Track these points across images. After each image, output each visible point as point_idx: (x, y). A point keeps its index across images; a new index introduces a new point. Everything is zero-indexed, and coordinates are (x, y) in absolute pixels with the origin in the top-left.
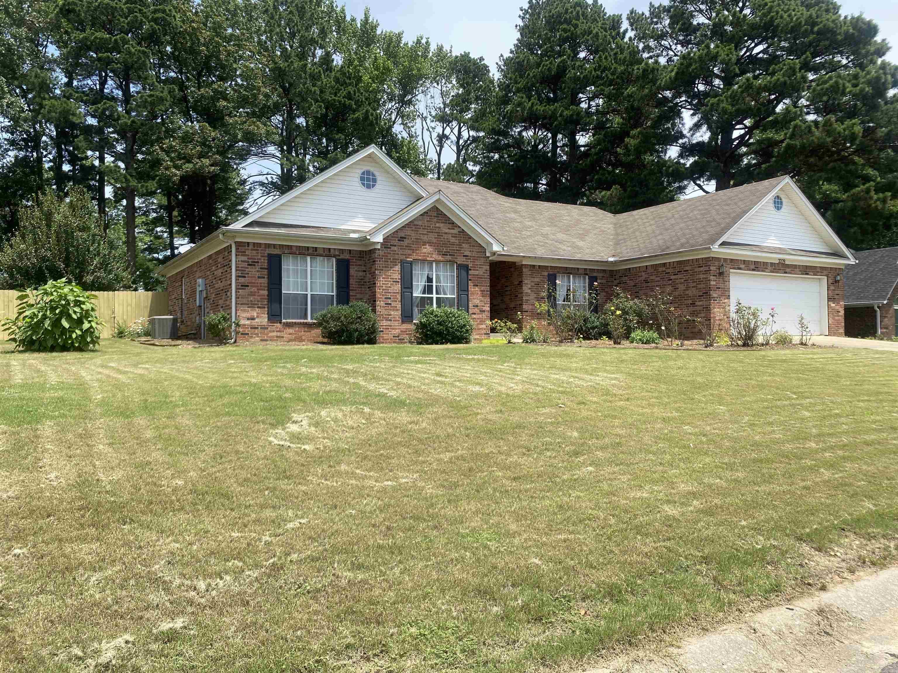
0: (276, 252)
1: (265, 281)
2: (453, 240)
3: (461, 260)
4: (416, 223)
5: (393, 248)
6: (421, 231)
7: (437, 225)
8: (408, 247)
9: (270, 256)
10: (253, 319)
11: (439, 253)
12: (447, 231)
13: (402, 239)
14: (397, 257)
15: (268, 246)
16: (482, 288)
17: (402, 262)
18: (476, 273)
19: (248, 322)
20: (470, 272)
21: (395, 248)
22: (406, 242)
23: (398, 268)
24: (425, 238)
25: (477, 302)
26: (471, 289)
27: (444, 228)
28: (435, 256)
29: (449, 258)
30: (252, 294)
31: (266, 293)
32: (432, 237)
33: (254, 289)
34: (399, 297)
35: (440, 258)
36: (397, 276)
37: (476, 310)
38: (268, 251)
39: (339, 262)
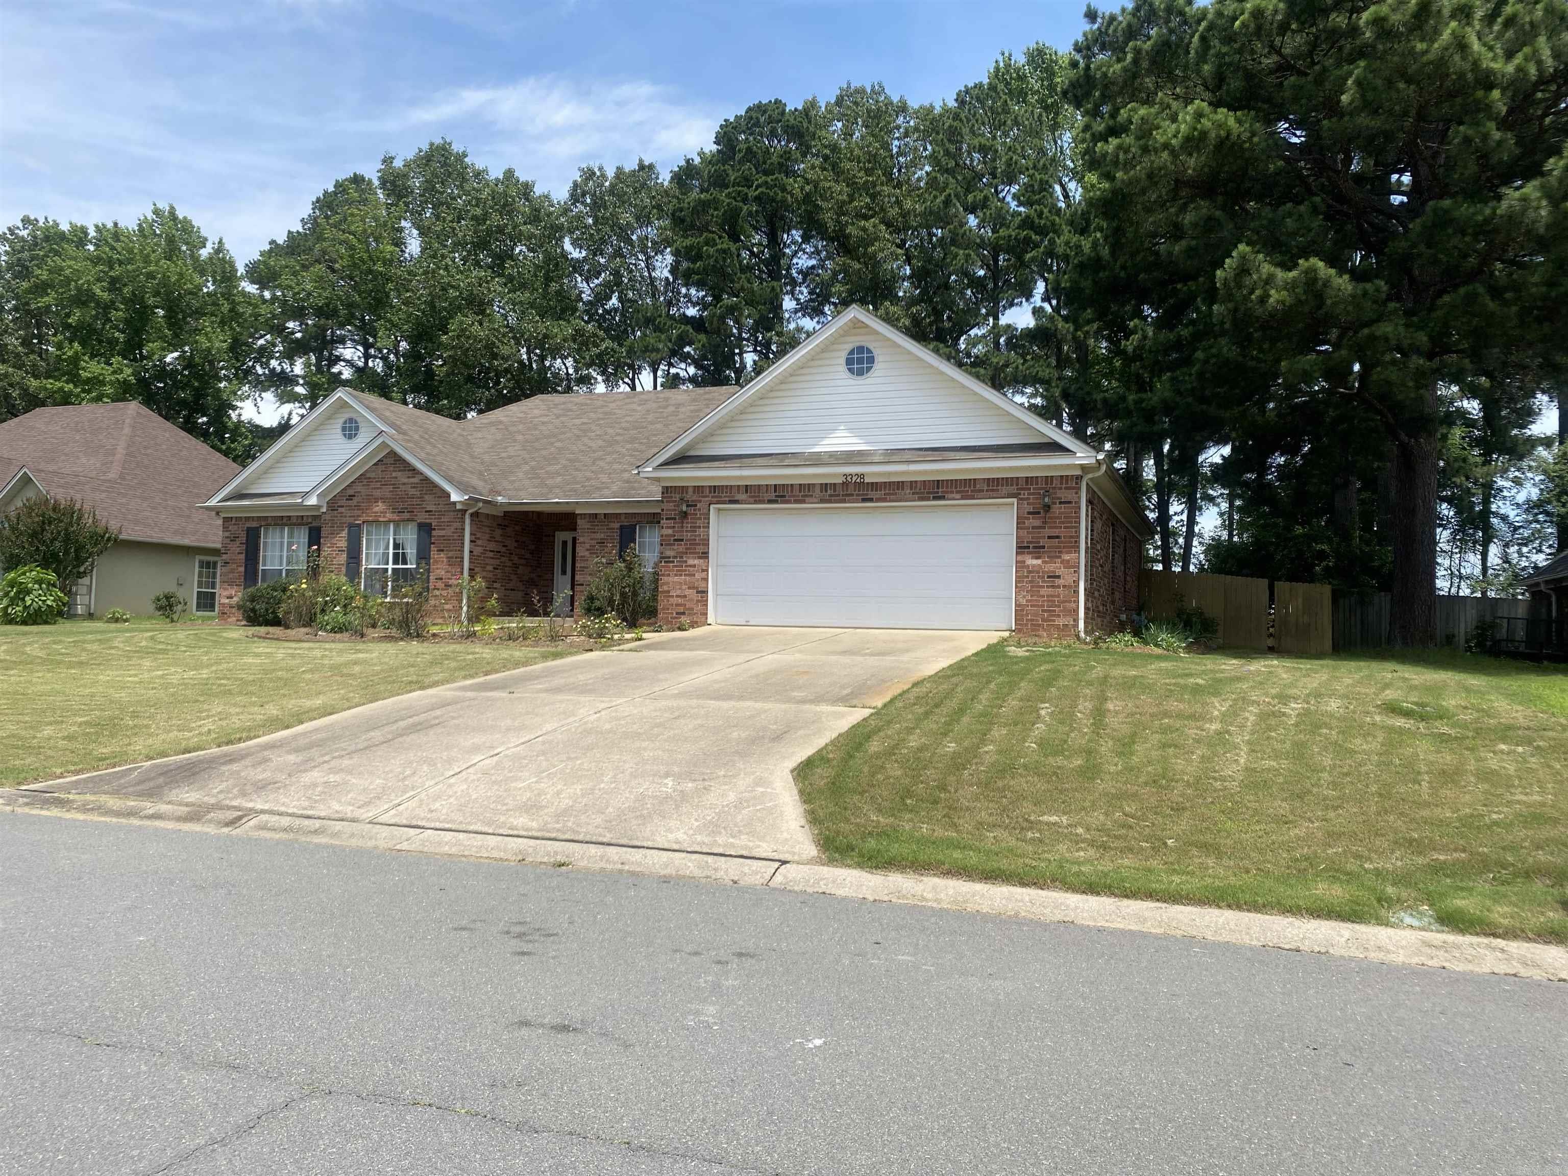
0: (254, 524)
1: (243, 556)
2: (412, 492)
3: (422, 518)
4: (368, 475)
5: (340, 510)
6: (373, 485)
7: (394, 474)
8: (358, 507)
9: (249, 529)
10: (231, 597)
11: (394, 510)
12: (406, 481)
13: (351, 497)
14: (344, 520)
15: (247, 519)
16: (450, 554)
17: (351, 526)
18: (442, 533)
19: (227, 601)
20: (434, 533)
21: (342, 510)
22: (355, 500)
23: (344, 534)
24: (377, 493)
25: (442, 573)
26: (434, 554)
27: (402, 477)
28: (389, 516)
29: (406, 516)
30: (232, 571)
31: (242, 569)
32: (387, 491)
33: (234, 566)
34: (344, 569)
35: (395, 517)
36: (343, 544)
37: (440, 584)
38: (248, 525)
39: (311, 529)
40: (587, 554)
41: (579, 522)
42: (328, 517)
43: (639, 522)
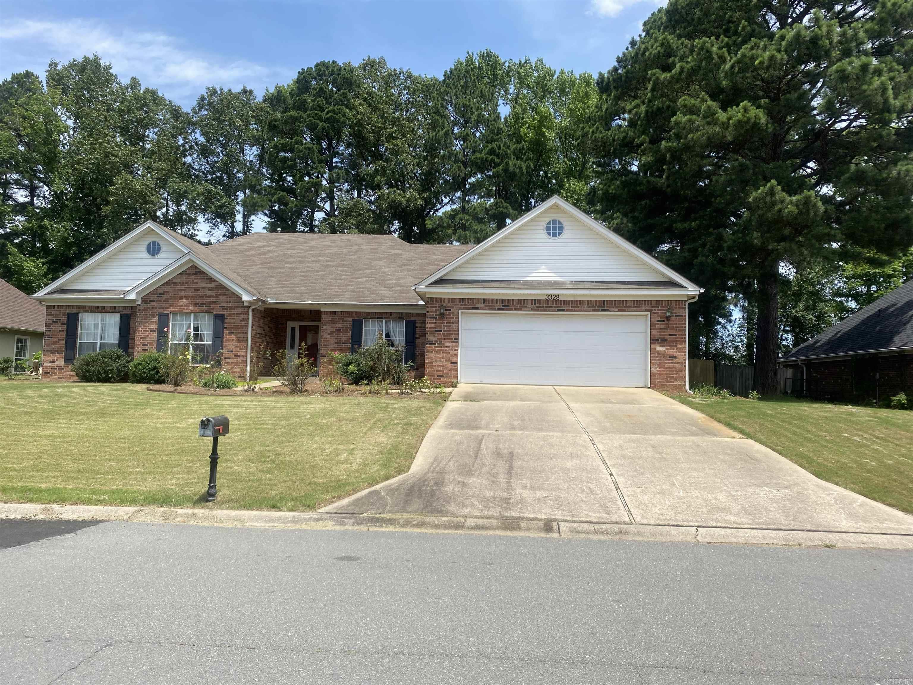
0: (74, 311)
1: (64, 333)
2: (209, 293)
3: (217, 310)
4: (174, 281)
5: (152, 303)
6: (178, 287)
7: (195, 281)
8: (166, 301)
9: (69, 315)
10: (54, 362)
11: (196, 305)
12: (204, 285)
13: (160, 295)
14: (155, 310)
15: (68, 307)
16: (239, 335)
17: (160, 315)
18: (232, 321)
19: (50, 364)
20: (226, 321)
21: (154, 303)
22: (164, 298)
23: (156, 319)
24: (183, 293)
25: (232, 348)
26: (226, 334)
27: (202, 284)
28: (191, 308)
29: (204, 309)
30: (54, 343)
31: (64, 342)
32: (190, 292)
33: (55, 340)
34: (155, 344)
35: (196, 310)
36: (154, 326)
37: (231, 355)
38: (68, 311)
39: (121, 316)
40: (328, 336)
41: (323, 316)
42: (141, 308)
43: (365, 318)
